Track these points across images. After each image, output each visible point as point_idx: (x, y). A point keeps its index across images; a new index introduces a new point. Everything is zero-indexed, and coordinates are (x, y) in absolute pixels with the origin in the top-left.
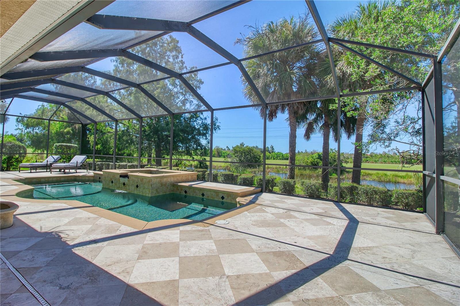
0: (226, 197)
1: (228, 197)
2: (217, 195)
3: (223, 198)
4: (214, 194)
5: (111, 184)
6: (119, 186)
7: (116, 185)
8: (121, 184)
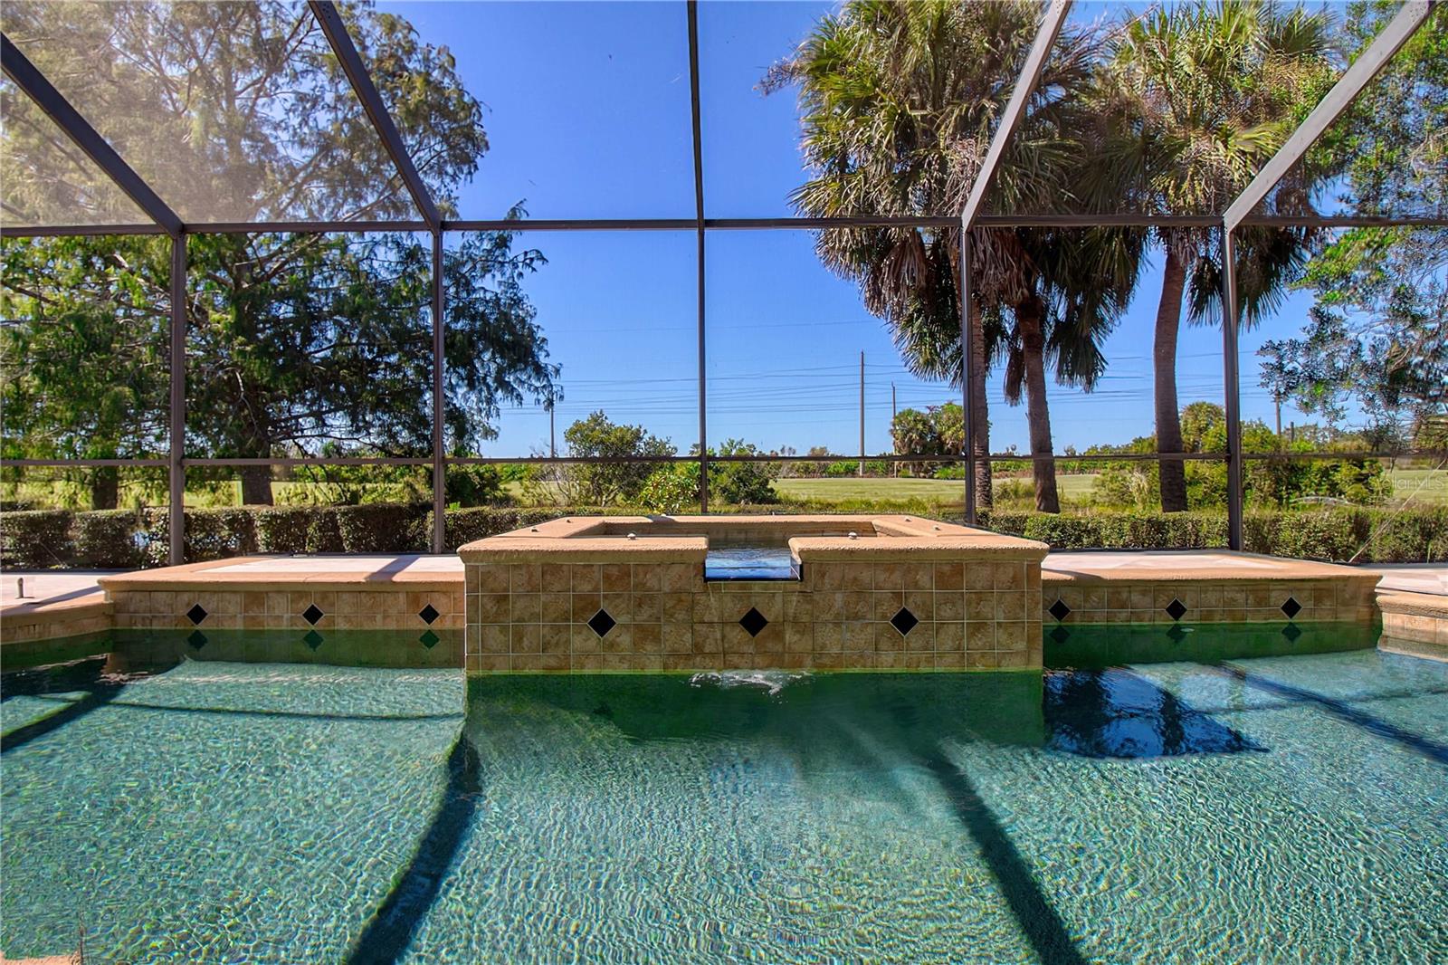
0: (1306, 605)
1: (1318, 600)
2: (1262, 601)
3: (1291, 608)
4: (1240, 597)
5: (584, 640)
6: (688, 645)
7: (657, 639)
8: (711, 623)
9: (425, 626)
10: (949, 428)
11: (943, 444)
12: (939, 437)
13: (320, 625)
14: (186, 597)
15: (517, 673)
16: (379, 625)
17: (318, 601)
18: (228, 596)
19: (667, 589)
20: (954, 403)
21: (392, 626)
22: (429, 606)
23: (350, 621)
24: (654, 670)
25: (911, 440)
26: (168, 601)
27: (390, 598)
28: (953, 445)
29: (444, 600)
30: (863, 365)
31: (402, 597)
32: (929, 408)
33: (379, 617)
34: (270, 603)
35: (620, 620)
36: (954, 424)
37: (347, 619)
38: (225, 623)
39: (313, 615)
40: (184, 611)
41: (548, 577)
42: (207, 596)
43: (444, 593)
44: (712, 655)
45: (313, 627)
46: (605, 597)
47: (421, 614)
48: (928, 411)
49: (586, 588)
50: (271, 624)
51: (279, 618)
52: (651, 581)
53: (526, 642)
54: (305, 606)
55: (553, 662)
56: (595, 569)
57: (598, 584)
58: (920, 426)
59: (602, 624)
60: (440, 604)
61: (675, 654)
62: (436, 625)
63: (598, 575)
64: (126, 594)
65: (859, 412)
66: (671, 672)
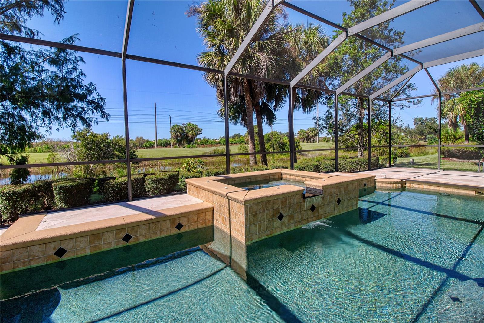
1: (368, 182)
5: (277, 223)
6: (300, 219)
7: (293, 218)
8: (305, 211)
9: (178, 232)
10: (190, 131)
11: (187, 137)
12: (187, 134)
13: (131, 242)
14: (52, 245)
15: (260, 239)
16: (159, 236)
17: (130, 231)
18: (79, 239)
19: (295, 203)
20: (191, 123)
21: (164, 235)
22: (179, 223)
23: (145, 237)
24: (293, 228)
25: (177, 135)
26: (40, 250)
27: (163, 224)
28: (191, 137)
29: (185, 219)
30: (156, 107)
31: (168, 222)
32: (183, 124)
33: (159, 232)
34: (104, 237)
35: (284, 215)
36: (191, 130)
37: (144, 236)
38: (79, 253)
39: (127, 238)
40: (52, 252)
41: (267, 205)
42: (67, 242)
43: (185, 217)
44: (305, 219)
45: (128, 244)
46: (281, 208)
47: (176, 227)
48: (182, 125)
49: (277, 206)
50: (106, 247)
51: (110, 243)
52: (292, 201)
53: (262, 228)
54: (123, 235)
55: (269, 233)
56: (279, 200)
57: (279, 205)
58: (180, 130)
59: (281, 217)
60: (184, 221)
61: (297, 222)
62: (182, 230)
63: (279, 202)
64: (9, 252)
65: (155, 124)
66: (296, 228)
